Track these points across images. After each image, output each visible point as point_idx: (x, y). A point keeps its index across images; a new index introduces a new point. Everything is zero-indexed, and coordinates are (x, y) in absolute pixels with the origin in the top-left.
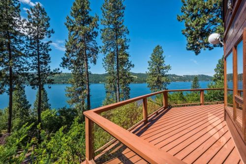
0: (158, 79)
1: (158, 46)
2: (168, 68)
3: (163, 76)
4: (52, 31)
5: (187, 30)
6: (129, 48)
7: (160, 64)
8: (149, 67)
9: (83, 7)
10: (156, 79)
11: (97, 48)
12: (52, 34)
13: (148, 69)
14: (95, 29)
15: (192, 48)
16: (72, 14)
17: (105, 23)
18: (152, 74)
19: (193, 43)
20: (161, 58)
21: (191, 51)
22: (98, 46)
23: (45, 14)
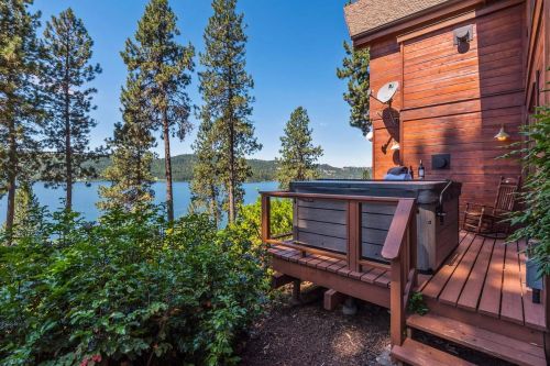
0: (299, 172)
1: (300, 109)
2: (318, 151)
3: (308, 168)
4: (98, 68)
5: (352, 96)
6: (252, 112)
7: (303, 144)
8: (282, 148)
9: (163, 26)
10: (295, 172)
11: (188, 108)
12: (96, 74)
13: (281, 152)
14: (187, 72)
15: (358, 124)
16: (138, 38)
17: (209, 63)
18: (288, 162)
19: (360, 117)
20: (306, 132)
21: (355, 128)
22: (191, 104)
23: (83, 31)
